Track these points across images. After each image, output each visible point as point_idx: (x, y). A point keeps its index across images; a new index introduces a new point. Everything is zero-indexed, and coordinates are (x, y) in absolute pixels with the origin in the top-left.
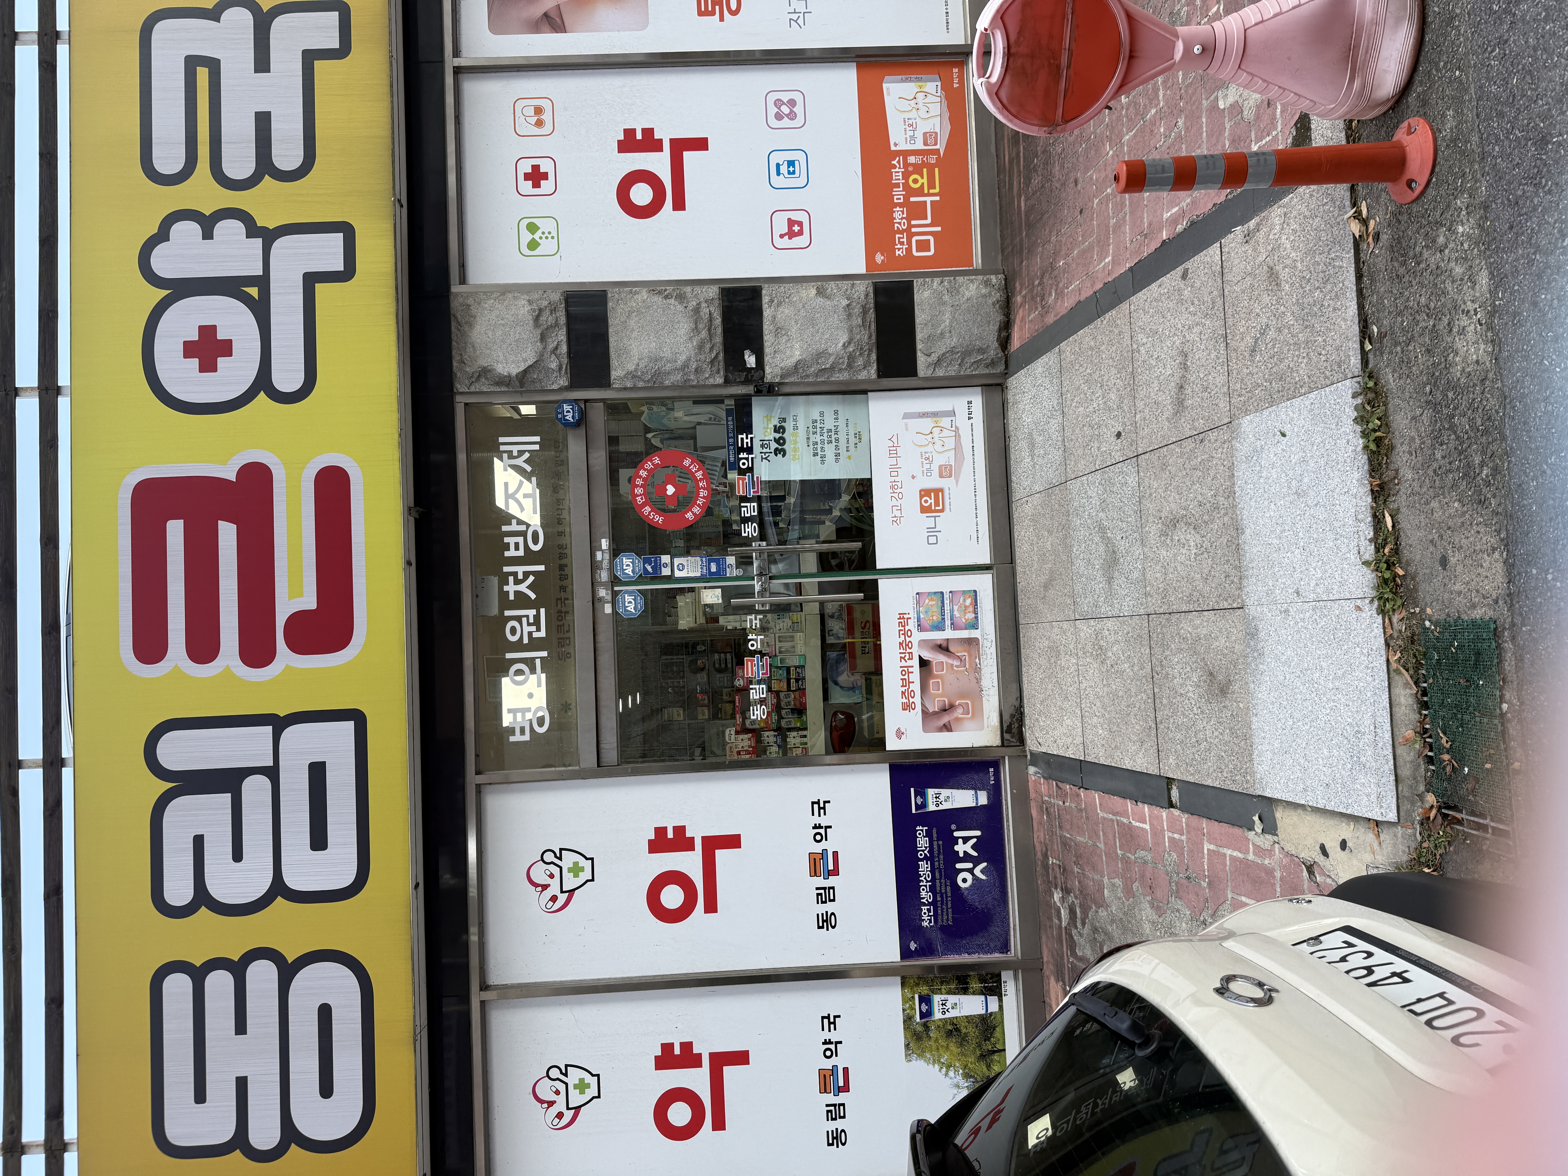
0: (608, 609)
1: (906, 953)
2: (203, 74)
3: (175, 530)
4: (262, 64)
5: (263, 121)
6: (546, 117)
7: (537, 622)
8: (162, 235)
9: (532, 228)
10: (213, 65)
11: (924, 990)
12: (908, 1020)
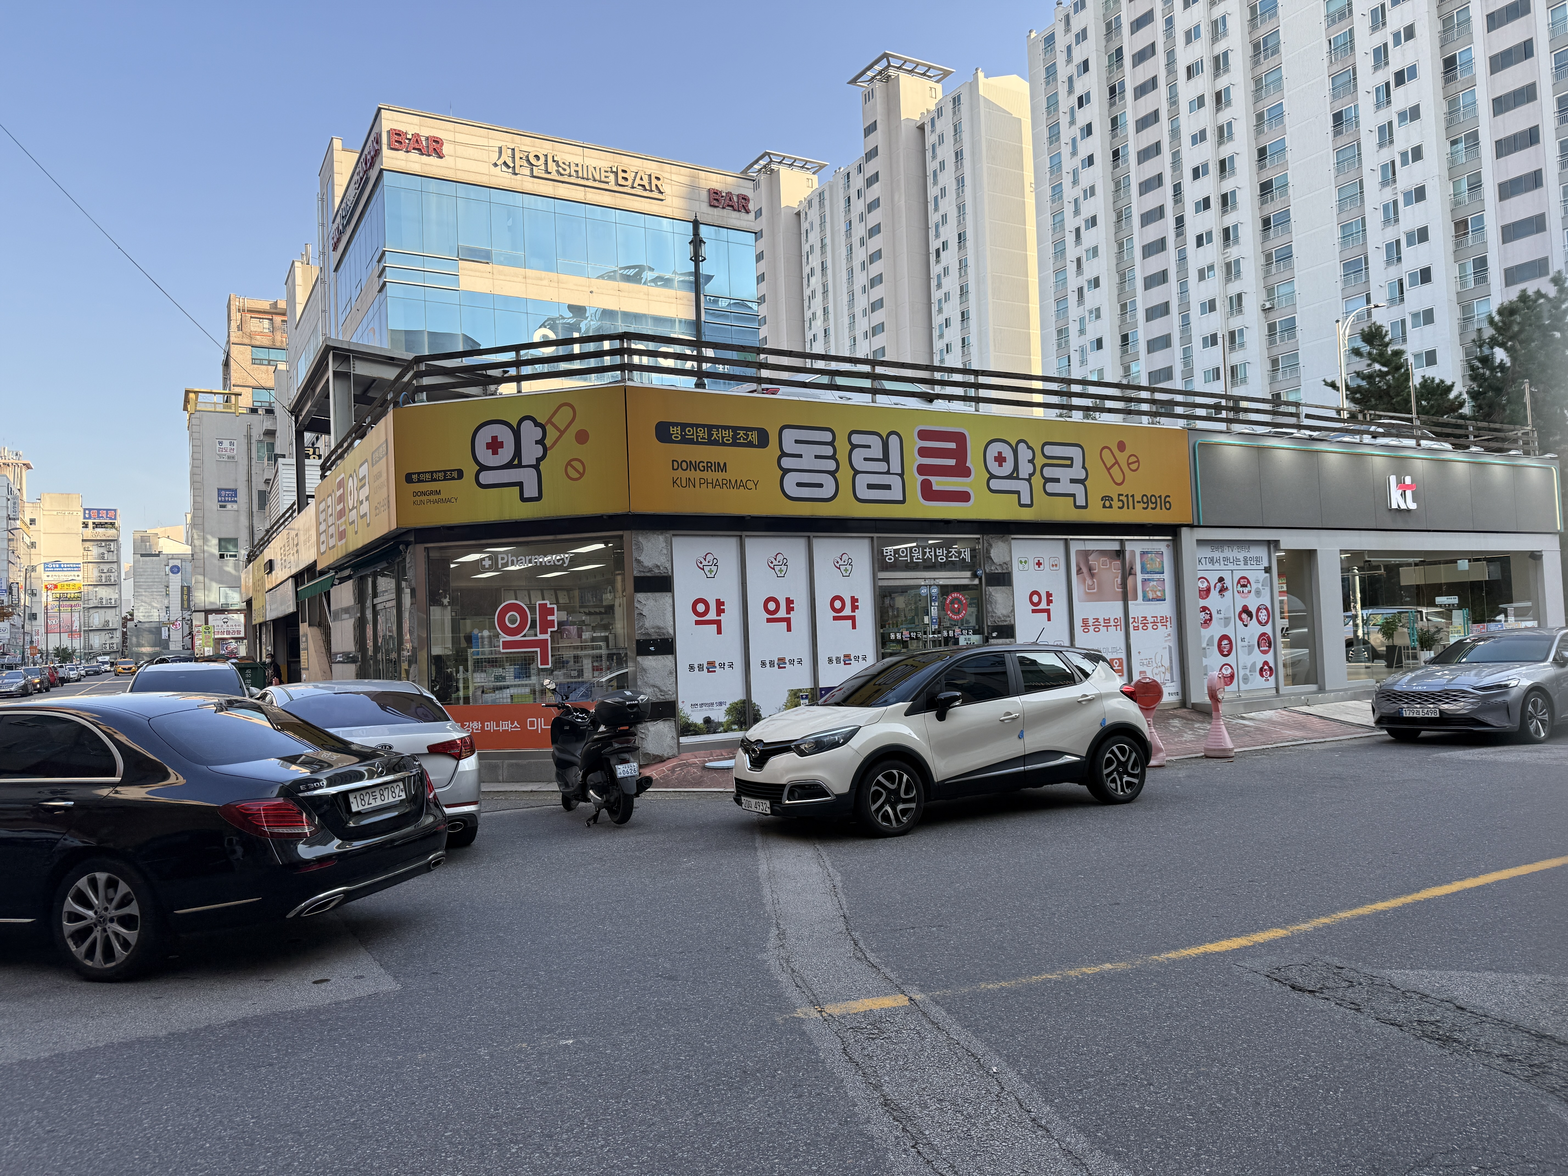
0: (923, 583)
1: (822, 689)
2: (1069, 462)
3: (952, 445)
4: (1073, 481)
5: (1057, 480)
6: (1055, 568)
7: (919, 559)
8: (1029, 447)
9: (1025, 562)
10: (1071, 466)
11: (810, 697)
12: (800, 690)
